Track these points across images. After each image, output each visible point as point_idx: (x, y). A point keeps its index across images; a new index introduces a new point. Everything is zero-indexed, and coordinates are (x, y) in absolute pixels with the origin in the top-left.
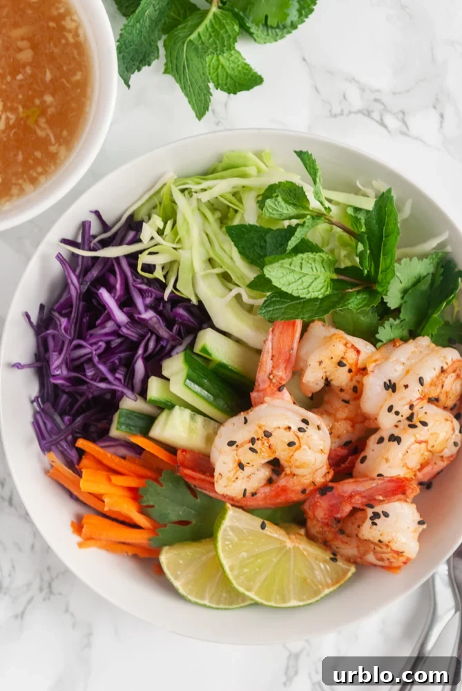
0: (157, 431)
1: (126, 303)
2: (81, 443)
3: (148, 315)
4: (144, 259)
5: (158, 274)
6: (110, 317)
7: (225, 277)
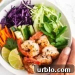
0: (15, 32)
1: (25, 14)
2: (5, 26)
3: (26, 18)
4: (31, 11)
5: (31, 14)
6: (21, 14)
7: (39, 21)
